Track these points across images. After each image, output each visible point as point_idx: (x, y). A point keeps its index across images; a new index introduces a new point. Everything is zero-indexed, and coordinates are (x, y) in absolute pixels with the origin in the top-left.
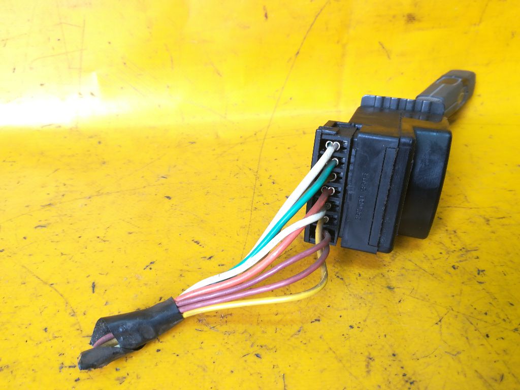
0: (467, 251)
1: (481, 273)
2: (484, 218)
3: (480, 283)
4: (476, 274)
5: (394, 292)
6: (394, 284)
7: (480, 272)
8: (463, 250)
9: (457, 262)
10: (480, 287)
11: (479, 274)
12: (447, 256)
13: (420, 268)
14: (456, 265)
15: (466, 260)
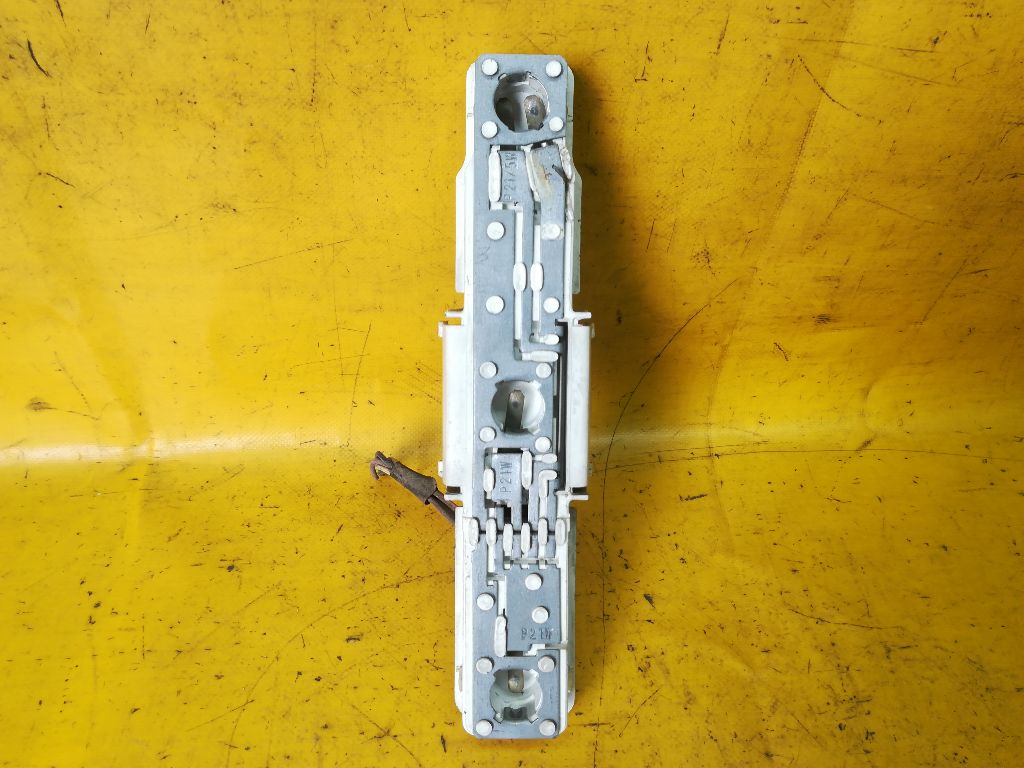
0: (858, 702)
1: (870, 737)
2: (885, 647)
3: (867, 752)
4: (863, 737)
5: (772, 761)
6: (773, 749)
7: (869, 735)
8: (854, 700)
9: (845, 719)
10: (865, 758)
11: (867, 738)
12: (835, 708)
13: (803, 727)
14: (844, 723)
15: (855, 716)
